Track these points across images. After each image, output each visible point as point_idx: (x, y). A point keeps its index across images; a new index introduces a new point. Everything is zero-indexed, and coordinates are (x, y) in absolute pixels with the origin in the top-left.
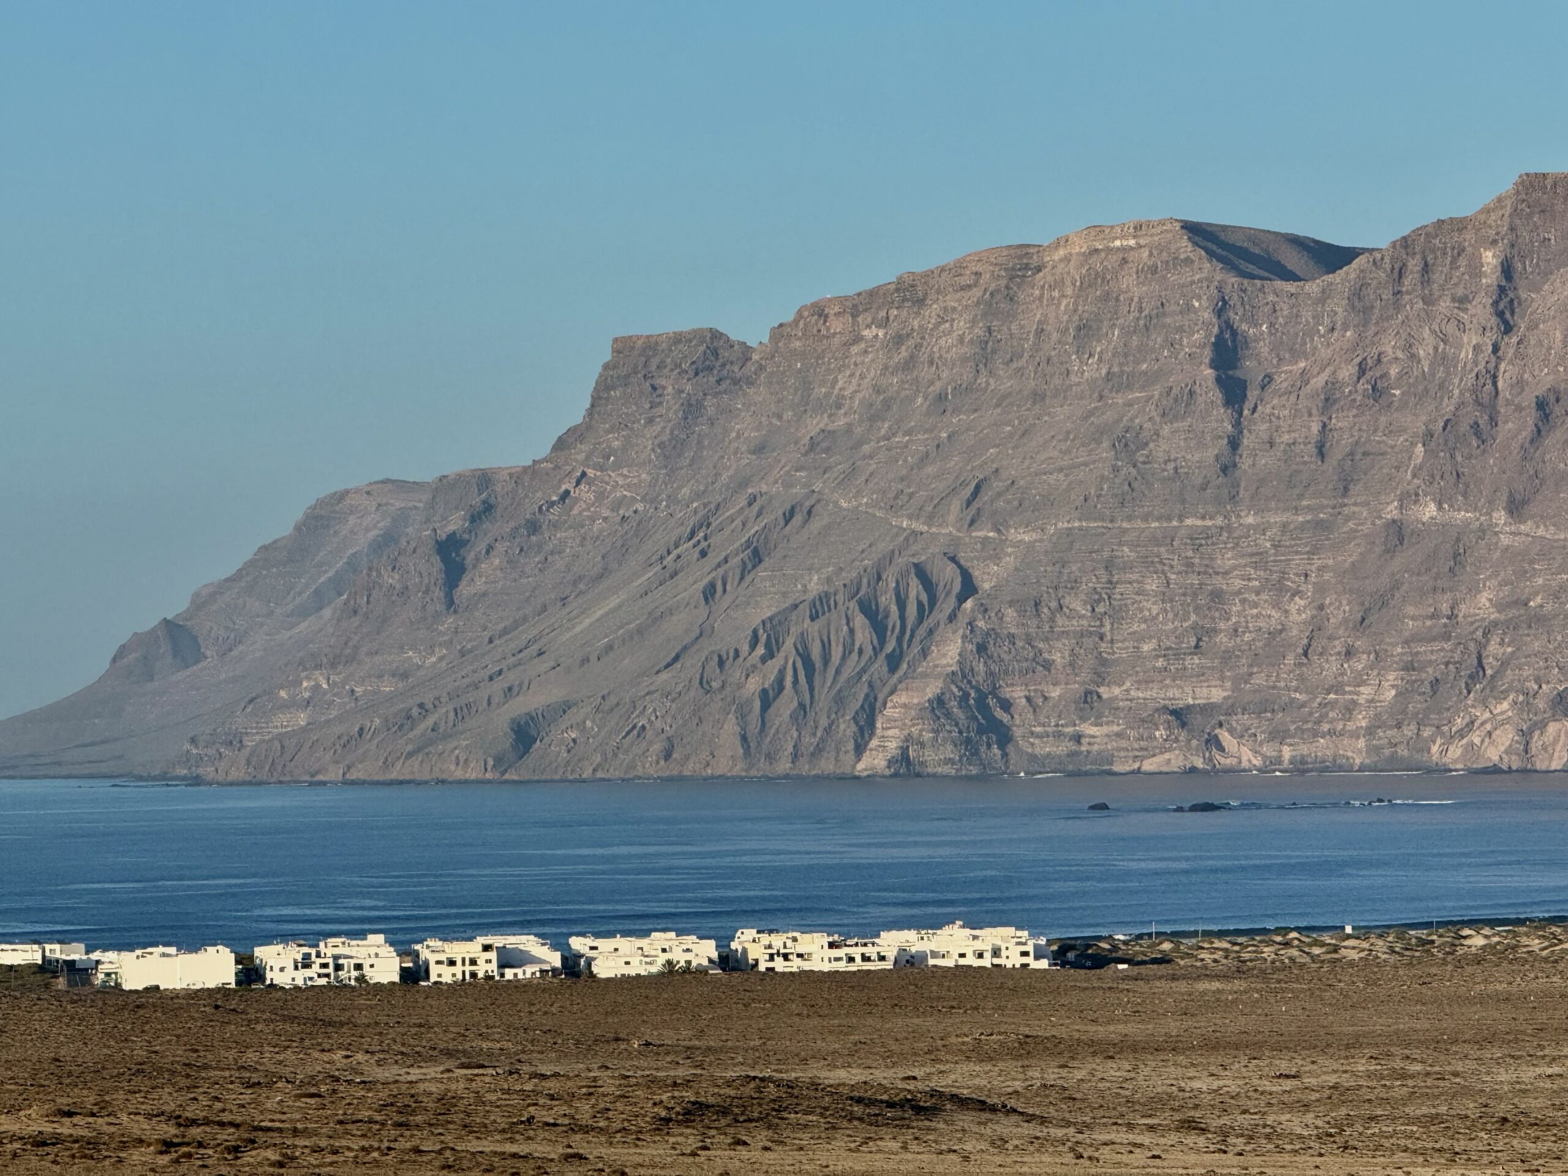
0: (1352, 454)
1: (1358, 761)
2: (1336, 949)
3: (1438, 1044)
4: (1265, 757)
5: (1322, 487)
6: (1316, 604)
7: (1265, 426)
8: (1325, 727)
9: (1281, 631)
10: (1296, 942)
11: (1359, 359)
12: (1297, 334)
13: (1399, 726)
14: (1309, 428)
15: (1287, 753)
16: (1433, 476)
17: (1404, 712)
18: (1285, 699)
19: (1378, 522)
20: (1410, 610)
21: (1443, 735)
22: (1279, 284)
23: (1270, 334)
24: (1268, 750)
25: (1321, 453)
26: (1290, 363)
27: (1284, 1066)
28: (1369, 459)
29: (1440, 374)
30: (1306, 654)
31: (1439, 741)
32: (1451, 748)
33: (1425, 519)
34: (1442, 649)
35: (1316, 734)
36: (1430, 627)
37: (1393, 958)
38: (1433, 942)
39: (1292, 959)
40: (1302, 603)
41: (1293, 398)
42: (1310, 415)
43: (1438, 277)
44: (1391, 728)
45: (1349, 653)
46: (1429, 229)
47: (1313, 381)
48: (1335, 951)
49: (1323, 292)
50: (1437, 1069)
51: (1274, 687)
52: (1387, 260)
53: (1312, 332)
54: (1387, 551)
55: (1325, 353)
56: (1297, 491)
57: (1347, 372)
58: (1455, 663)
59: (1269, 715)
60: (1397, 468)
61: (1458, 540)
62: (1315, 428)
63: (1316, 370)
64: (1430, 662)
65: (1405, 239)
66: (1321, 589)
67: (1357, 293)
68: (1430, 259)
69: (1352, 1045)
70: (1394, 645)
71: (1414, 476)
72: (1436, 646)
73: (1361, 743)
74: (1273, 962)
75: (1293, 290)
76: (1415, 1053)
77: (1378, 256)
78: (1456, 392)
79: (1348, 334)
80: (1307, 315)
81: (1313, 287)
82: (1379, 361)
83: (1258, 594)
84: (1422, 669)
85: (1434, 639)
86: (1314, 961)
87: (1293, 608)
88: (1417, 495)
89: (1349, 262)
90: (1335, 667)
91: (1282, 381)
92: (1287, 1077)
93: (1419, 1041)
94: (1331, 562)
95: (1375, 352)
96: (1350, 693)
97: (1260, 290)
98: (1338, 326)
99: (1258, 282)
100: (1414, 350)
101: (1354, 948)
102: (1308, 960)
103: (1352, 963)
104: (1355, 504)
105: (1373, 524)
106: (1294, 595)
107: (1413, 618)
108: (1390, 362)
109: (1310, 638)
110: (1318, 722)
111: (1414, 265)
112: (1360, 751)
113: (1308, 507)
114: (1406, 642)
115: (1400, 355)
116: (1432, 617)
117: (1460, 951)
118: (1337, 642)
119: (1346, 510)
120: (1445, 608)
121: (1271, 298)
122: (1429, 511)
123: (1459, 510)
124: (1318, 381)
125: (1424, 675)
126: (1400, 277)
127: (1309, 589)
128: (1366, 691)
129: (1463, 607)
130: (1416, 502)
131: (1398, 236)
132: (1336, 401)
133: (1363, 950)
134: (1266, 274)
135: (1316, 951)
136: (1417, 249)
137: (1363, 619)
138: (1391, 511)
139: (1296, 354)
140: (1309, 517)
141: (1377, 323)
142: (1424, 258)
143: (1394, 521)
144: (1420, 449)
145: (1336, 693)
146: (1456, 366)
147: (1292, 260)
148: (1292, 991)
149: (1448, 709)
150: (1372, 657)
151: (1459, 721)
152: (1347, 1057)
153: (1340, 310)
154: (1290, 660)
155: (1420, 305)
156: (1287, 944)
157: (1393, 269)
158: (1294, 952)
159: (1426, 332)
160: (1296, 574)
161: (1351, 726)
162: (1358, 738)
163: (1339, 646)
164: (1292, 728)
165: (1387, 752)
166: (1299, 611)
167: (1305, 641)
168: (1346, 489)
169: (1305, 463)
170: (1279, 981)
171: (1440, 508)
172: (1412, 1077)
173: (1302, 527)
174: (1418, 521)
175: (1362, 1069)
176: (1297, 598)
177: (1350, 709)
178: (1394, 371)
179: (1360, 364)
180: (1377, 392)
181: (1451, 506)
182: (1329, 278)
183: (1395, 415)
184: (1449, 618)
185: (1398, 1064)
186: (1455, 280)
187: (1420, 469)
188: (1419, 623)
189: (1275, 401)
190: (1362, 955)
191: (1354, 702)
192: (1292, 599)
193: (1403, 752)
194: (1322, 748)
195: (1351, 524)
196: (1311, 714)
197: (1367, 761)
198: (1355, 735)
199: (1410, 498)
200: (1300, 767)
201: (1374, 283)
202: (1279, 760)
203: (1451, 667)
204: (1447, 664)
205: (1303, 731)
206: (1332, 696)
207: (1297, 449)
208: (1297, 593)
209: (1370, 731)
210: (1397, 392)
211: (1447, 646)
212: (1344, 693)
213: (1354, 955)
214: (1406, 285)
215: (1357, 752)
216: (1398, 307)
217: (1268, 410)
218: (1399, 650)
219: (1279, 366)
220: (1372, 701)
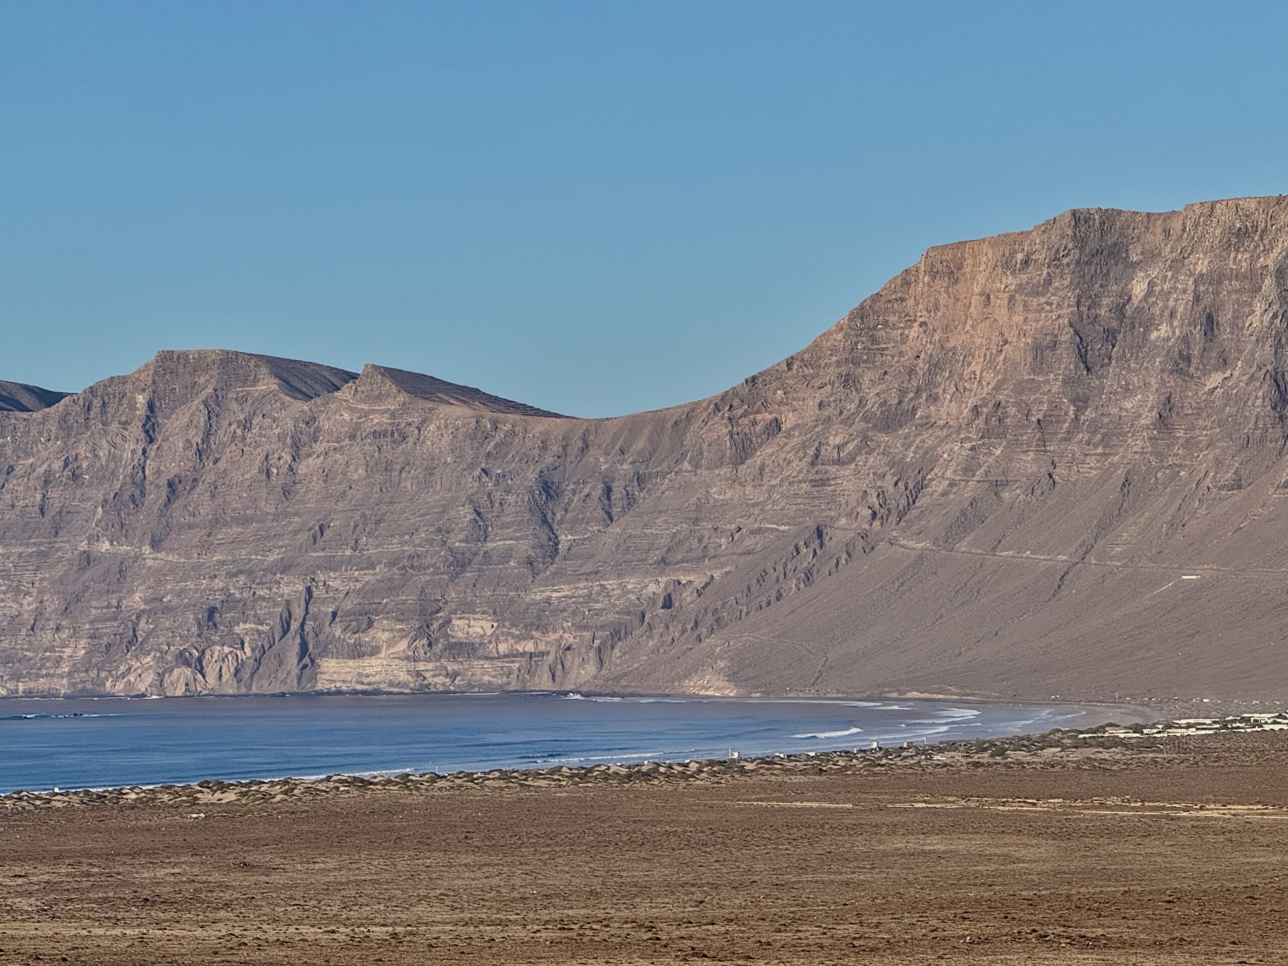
0: (60, 512)
1: (63, 692)
2: (49, 801)
3: (110, 856)
4: (8, 689)
5: (42, 531)
6: (39, 600)
7: (9, 496)
8: (44, 672)
9: (17, 616)
10: (26, 798)
11: (64, 458)
12: (28, 443)
13: (87, 671)
14: (35, 497)
15: (21, 687)
16: (107, 525)
17: (90, 662)
18: (20, 655)
19: (75, 552)
20: (94, 604)
21: (112, 676)
22: (18, 413)
23: (12, 442)
24: (10, 685)
25: (42, 512)
26: (24, 459)
27: (18, 870)
28: (69, 515)
29: (112, 465)
30: (32, 629)
31: (110, 679)
32: (117, 684)
33: (103, 550)
34: (113, 626)
35: (38, 676)
36: (105, 614)
37: (82, 807)
38: (105, 797)
39: (23, 808)
40: (31, 599)
41: (26, 480)
42: (36, 490)
43: (110, 410)
44: (82, 672)
45: (58, 629)
46: (106, 383)
47: (37, 470)
48: (49, 803)
49: (44, 418)
50: (108, 871)
51: (14, 648)
52: (81, 400)
53: (36, 442)
54: (80, 569)
55: (44, 454)
56: (27, 534)
57: (57, 465)
58: (120, 634)
59: (10, 665)
60: (87, 521)
61: (122, 563)
62: (39, 497)
63: (39, 463)
64: (105, 634)
65: (91, 388)
66: (41, 592)
67: (64, 419)
68: (106, 399)
69: (58, 858)
70: (84, 624)
71: (97, 525)
72: (108, 624)
73: (65, 681)
74: (12, 809)
75: (26, 417)
76: (95, 862)
77: (76, 397)
78: (121, 477)
79: (58, 443)
80: (34, 432)
81: (37, 415)
82: (77, 458)
83: (4, 594)
84: (101, 637)
85: (108, 620)
86: (36, 809)
87: (25, 602)
88: (98, 537)
89: (59, 401)
90: (50, 636)
91: (19, 471)
92: (20, 876)
93: (98, 855)
94: (47, 575)
95: (74, 453)
96: (59, 652)
97: (7, 417)
98: (52, 438)
99: (5, 412)
100: (96, 452)
101: (59, 801)
102: (32, 808)
103: (58, 810)
104: (62, 542)
105: (73, 553)
106: (25, 595)
107: (95, 608)
108: (82, 459)
109: (35, 620)
110: (40, 669)
111: (97, 403)
112: (64, 686)
113: (34, 543)
114: (91, 622)
115: (89, 455)
116: (107, 607)
117: (122, 802)
118: (51, 622)
119: (57, 545)
120: (114, 602)
121: (13, 421)
122: (105, 546)
123: (122, 545)
124: (41, 470)
125: (101, 642)
126: (89, 410)
127: (34, 591)
128: (68, 651)
129: (124, 601)
130: (97, 541)
131: (87, 387)
132: (50, 482)
133: (65, 802)
134: (10, 407)
135: (38, 803)
136: (99, 394)
137: (66, 609)
138: (83, 546)
139: (28, 455)
140: (34, 549)
141: (75, 436)
142: (103, 398)
143: (85, 552)
144: (100, 510)
145: (50, 652)
146: (121, 461)
147: (26, 399)
148: (23, 826)
149: (115, 661)
150: (72, 631)
151: (122, 668)
152: (54, 865)
153: (53, 429)
154: (23, 632)
155: (100, 426)
156: (20, 799)
157: (84, 405)
158: (24, 804)
159: (104, 442)
160: (28, 583)
161: (59, 671)
162: (63, 678)
163: (52, 624)
164: (24, 672)
165: (80, 686)
166: (29, 604)
167: (32, 622)
168: (57, 533)
169: (32, 518)
170: (15, 821)
171: (112, 544)
172: (93, 876)
173: (30, 555)
174: (98, 551)
175: (63, 871)
176: (27, 597)
177: (58, 661)
178: (85, 465)
179: (65, 461)
180: (75, 477)
181: (118, 543)
182: (47, 410)
183: (86, 490)
184: (117, 608)
185: (85, 868)
186: (121, 412)
187: (100, 521)
188: (99, 611)
189: (15, 482)
190: (65, 804)
191: (60, 657)
192: (24, 598)
193: (89, 686)
194: (42, 684)
195: (59, 554)
196: (36, 664)
197: (69, 691)
198: (61, 676)
199: (94, 538)
200: (29, 693)
201: (74, 413)
202: (17, 691)
203: (118, 637)
204: (115, 635)
205: (30, 674)
206: (48, 654)
207: (28, 509)
208: (28, 593)
209: (70, 674)
210: (87, 477)
211: (115, 624)
212: (55, 652)
213: (59, 805)
214: (92, 414)
215: (62, 686)
216: (87, 427)
217: (11, 486)
218: (87, 627)
219: (17, 461)
220: (71, 656)
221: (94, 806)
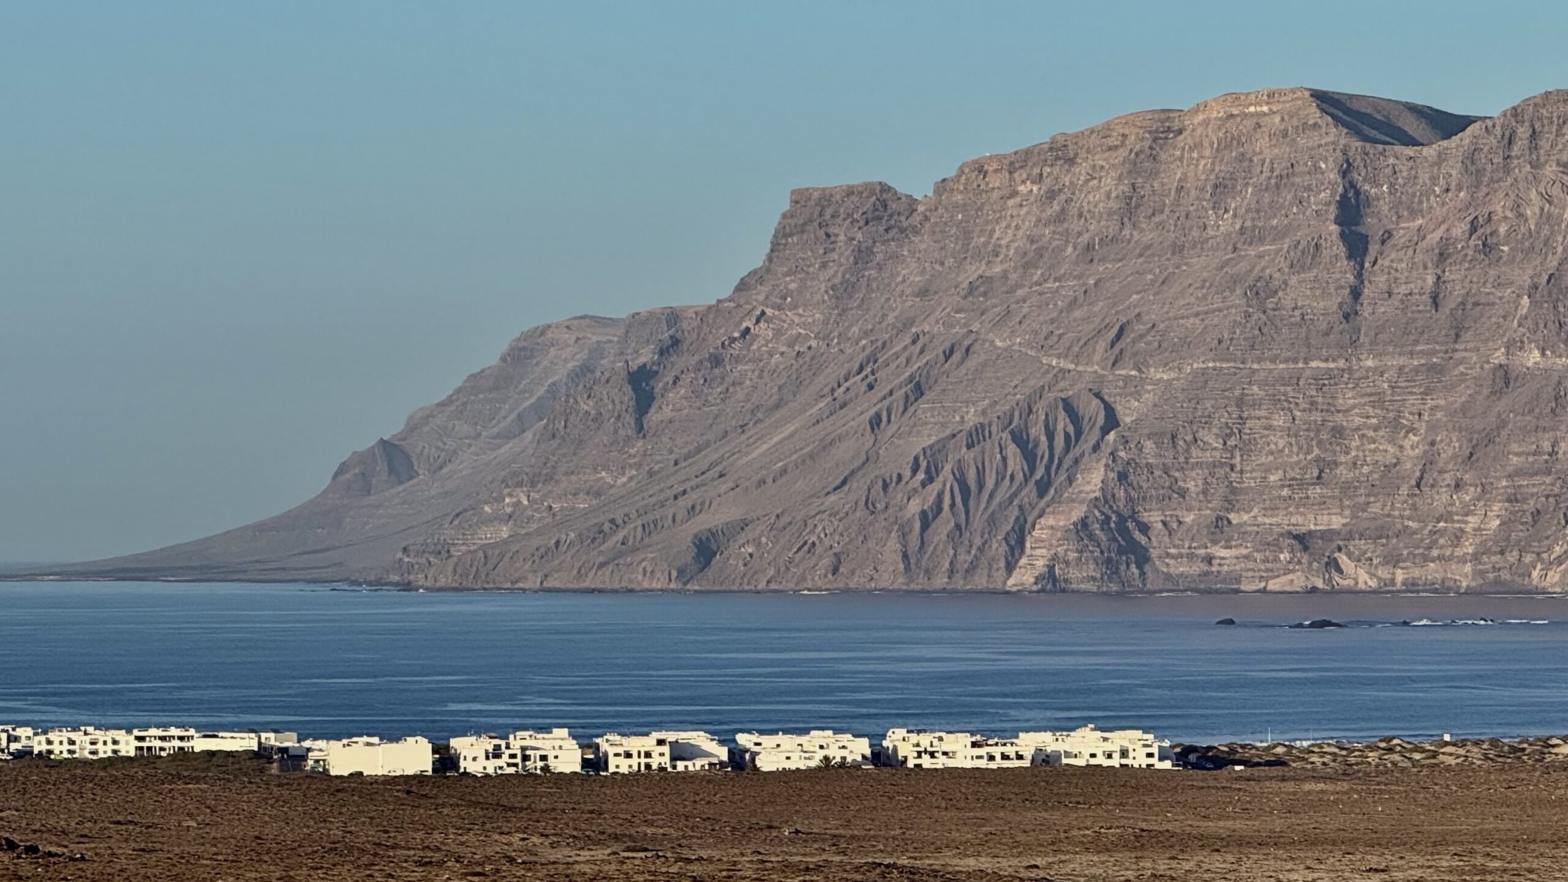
0: (1463, 303)
1: (1464, 584)
2: (1435, 755)
3: (1520, 843)
4: (1379, 579)
5: (1435, 333)
6: (1429, 440)
7: (1383, 278)
8: (1435, 553)
9: (1395, 465)
10: (1398, 748)
11: (1470, 218)
12: (1414, 195)
13: (1502, 553)
14: (1424, 280)
15: (1400, 576)
16: (1537, 324)
17: (1508, 539)
18: (1399, 526)
19: (1486, 366)
20: (1515, 447)
21: (1542, 561)
22: (1399, 148)
23: (1390, 193)
24: (1383, 573)
25: (1436, 302)
26: (1408, 220)
27: (1374, 861)
28: (1478, 308)
29: (1546, 231)
30: (1418, 486)
31: (1539, 566)
32: (1550, 574)
33: (1530, 364)
34: (1544, 483)
35: (1426, 559)
36: (1533, 463)
37: (1487, 765)
38: (1524, 749)
39: (1394, 764)
40: (1416, 439)
41: (1410, 252)
42: (1426, 268)
43: (1544, 144)
44: (1495, 553)
45: (1458, 486)
46: (1538, 100)
47: (1429, 237)
48: (1434, 757)
49: (1439, 155)
50: (1514, 865)
51: (1389, 515)
52: (1498, 128)
53: (1428, 193)
54: (1494, 393)
55: (1440, 212)
56: (1412, 338)
57: (1460, 229)
58: (1555, 496)
59: (1384, 541)
60: (1505, 318)
61: (1559, 383)
62: (1430, 280)
63: (1431, 226)
64: (1532, 495)
65: (1514, 108)
66: (1433, 427)
67: (1471, 157)
68: (1537, 126)
69: (1439, 843)
70: (1499, 479)
71: (1520, 325)
72: (1537, 479)
73: (1468, 568)
74: (1377, 766)
75: (1412, 154)
76: (1496, 850)
77: (1489, 123)
78: (1560, 249)
79: (1462, 194)
80: (1424, 177)
81: (1430, 152)
82: (1490, 219)
83: (1375, 430)
84: (1524, 500)
85: (1536, 474)
86: (1414, 766)
87: (1407, 443)
88: (1522, 342)
89: (1463, 130)
90: (1445, 498)
91: (1400, 237)
92: (1377, 870)
93: (1501, 840)
94: (1442, 402)
95: (1486, 211)
96: (1458, 522)
97: (1381, 153)
98: (1453, 187)
99: (1380, 147)
100: (1522, 210)
101: (1451, 754)
102: (1409, 764)
103: (1448, 768)
104: (1466, 350)
105: (1482, 368)
106: (1408, 432)
107: (1517, 454)
108: (1500, 221)
109: (1423, 472)
110: (1429, 548)
111: (1523, 132)
112: (1466, 576)
113: (1422, 352)
114: (1510, 476)
115: (1509, 214)
116: (1535, 454)
117: (1548, 759)
118: (1447, 476)
119: (1457, 355)
120: (1546, 446)
121: (1391, 161)
122: (1533, 357)
123: (1560, 356)
124: (1434, 237)
125: (1525, 507)
126: (1510, 142)
127: (1423, 428)
128: (1473, 521)
129: (1563, 445)
130: (1521, 349)
131: (1509, 106)
132: (1449, 255)
133: (1458, 757)
134: (1388, 139)
135: (1417, 756)
136: (1526, 117)
137: (1471, 455)
138: (1499, 357)
139: (1414, 213)
140: (1423, 361)
141: (1488, 185)
142: (1533, 126)
143: (1501, 366)
144: (1525, 300)
145: (1446, 522)
146: (1559, 225)
147: (1412, 126)
148: (1389, 792)
149: (1547, 538)
150: (1479, 489)
151: (1557, 548)
152: (1432, 854)
153: (1454, 173)
154: (1404, 490)
155: (1528, 168)
156: (1390, 750)
157: (1503, 135)
158: (1396, 757)
159: (1533, 194)
160: (1411, 413)
161: (1459, 552)
162: (1465, 562)
163: (1448, 478)
164: (1405, 552)
165: (1491, 576)
166: (1413, 446)
167: (1418, 474)
168: (1457, 336)
169: (1420, 312)
170: (1378, 784)
171: (1543, 354)
172: (1491, 873)
173: (1417, 370)
174: (1522, 365)
175: (1445, 864)
176: (1411, 435)
177: (1458, 537)
178: (1503, 229)
179: (1472, 222)
180: (1488, 248)
181: (1552, 352)
182: (1445, 143)
183: (1503, 268)
184: (1550, 455)
185: (1479, 860)
186: (1560, 146)
187: (1526, 318)
188: (1522, 459)
189: (1393, 255)
190: (1459, 760)
191: (1462, 530)
192: (1406, 436)
193: (1505, 575)
194: (1433, 571)
195: (1462, 368)
196: (1422, 540)
197: (1473, 584)
198: (1463, 560)
199: (1514, 346)
200: (1411, 586)
201: (1486, 148)
202: (1393, 582)
203: (1551, 500)
204: (1547, 497)
205: (1415, 556)
206: (1442, 524)
207: (1413, 299)
208: (1412, 430)
209: (1476, 557)
210: (1506, 248)
211: (1548, 480)
212: (1453, 521)
213: (1452, 761)
214: (1515, 151)
215: (1464, 576)
216: (1507, 170)
217: (1387, 263)
218: (1504, 483)
219: (1397, 223)
220: (1479, 529)
221: (1505, 763)
